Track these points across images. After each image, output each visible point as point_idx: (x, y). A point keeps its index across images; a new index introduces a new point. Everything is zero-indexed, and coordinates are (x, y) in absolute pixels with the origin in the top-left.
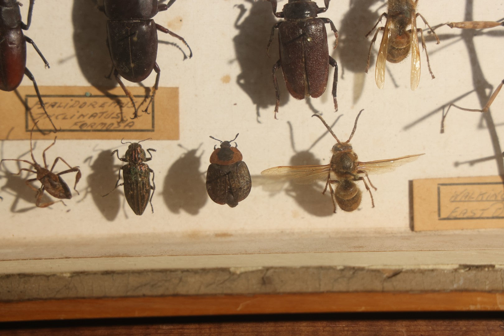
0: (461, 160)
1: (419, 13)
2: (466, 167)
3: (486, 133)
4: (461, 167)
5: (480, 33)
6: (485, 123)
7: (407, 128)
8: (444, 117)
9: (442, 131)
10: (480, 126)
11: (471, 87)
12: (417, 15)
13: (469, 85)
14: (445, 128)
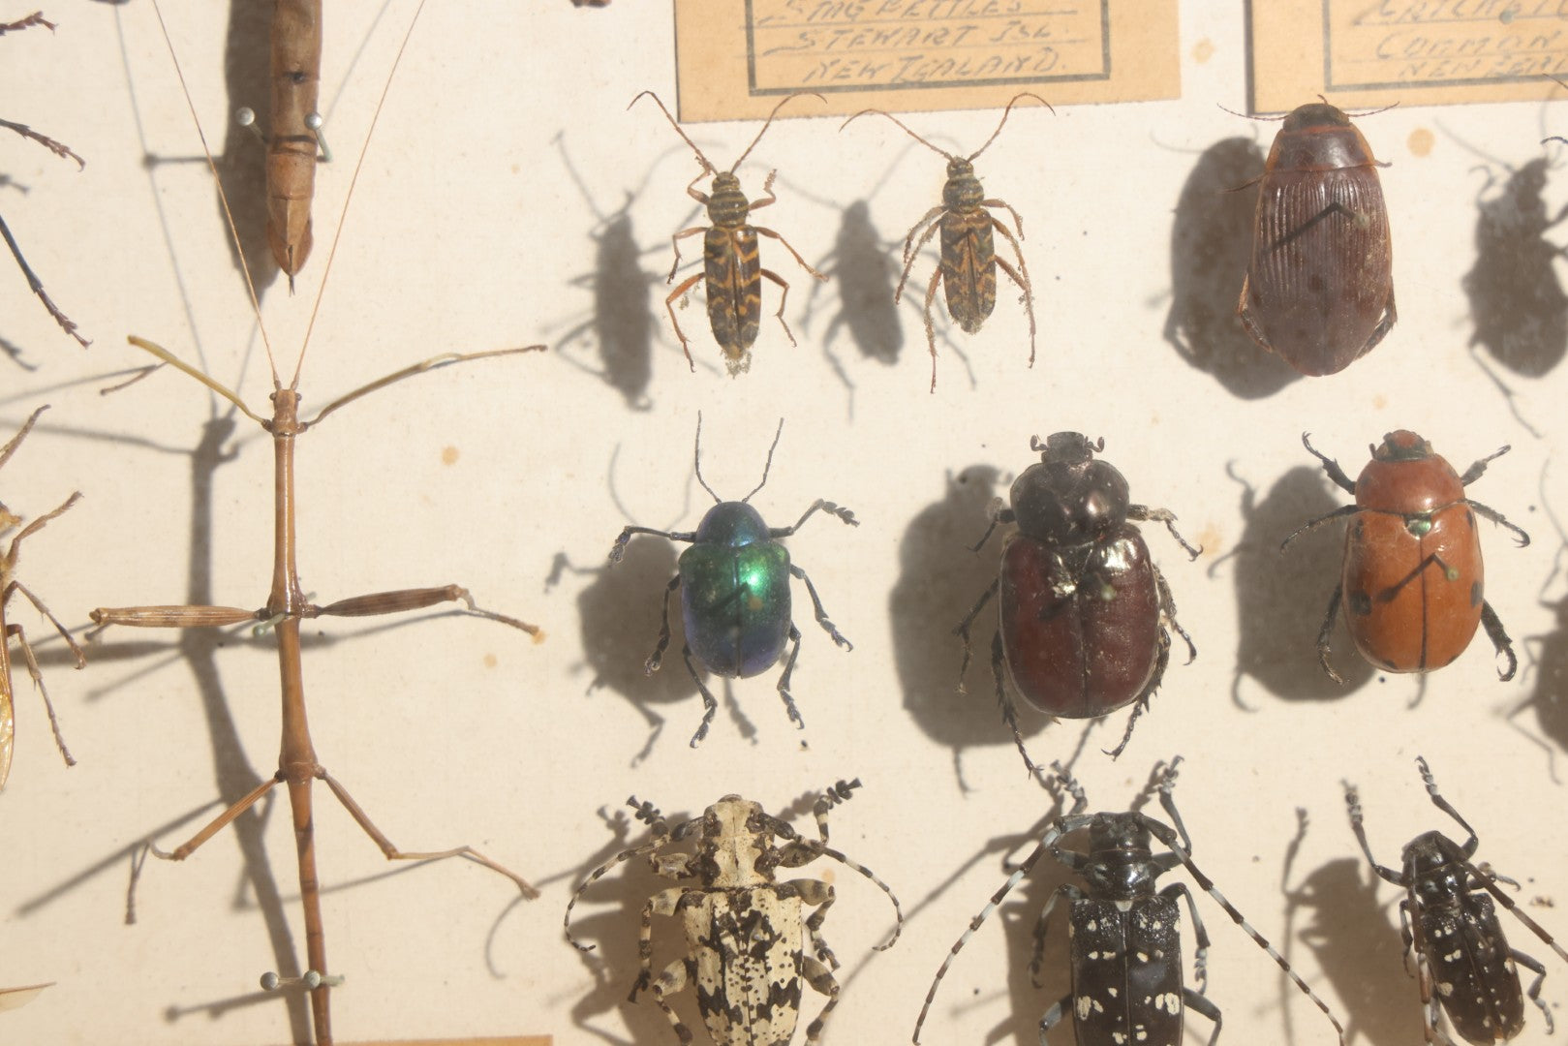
0: (185, 1001)
1: (19, 581)
2: (200, 1020)
3: (255, 922)
4: (185, 1021)
5: (231, 640)
6: (252, 895)
7: (28, 908)
8: (135, 875)
9: (130, 919)
10: (240, 904)
11: (212, 793)
12: (13, 586)
13: (204, 786)
14: (138, 911)
